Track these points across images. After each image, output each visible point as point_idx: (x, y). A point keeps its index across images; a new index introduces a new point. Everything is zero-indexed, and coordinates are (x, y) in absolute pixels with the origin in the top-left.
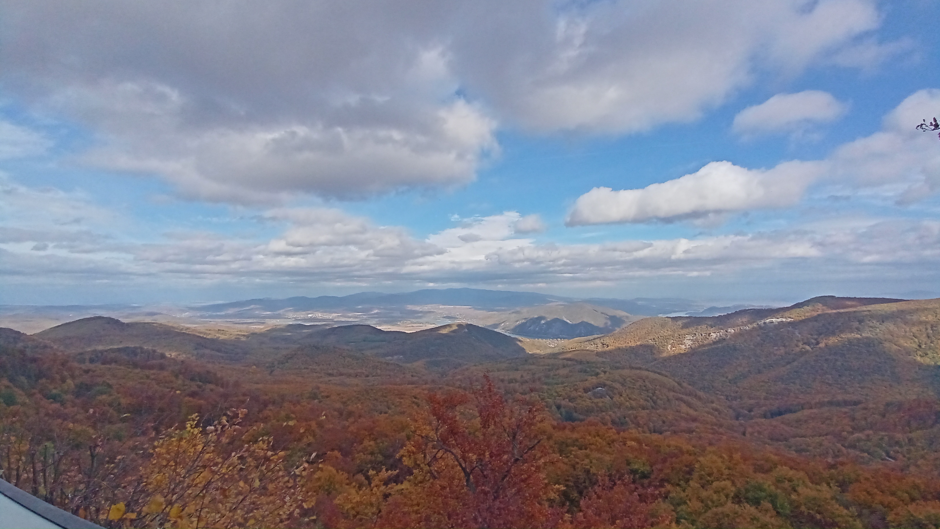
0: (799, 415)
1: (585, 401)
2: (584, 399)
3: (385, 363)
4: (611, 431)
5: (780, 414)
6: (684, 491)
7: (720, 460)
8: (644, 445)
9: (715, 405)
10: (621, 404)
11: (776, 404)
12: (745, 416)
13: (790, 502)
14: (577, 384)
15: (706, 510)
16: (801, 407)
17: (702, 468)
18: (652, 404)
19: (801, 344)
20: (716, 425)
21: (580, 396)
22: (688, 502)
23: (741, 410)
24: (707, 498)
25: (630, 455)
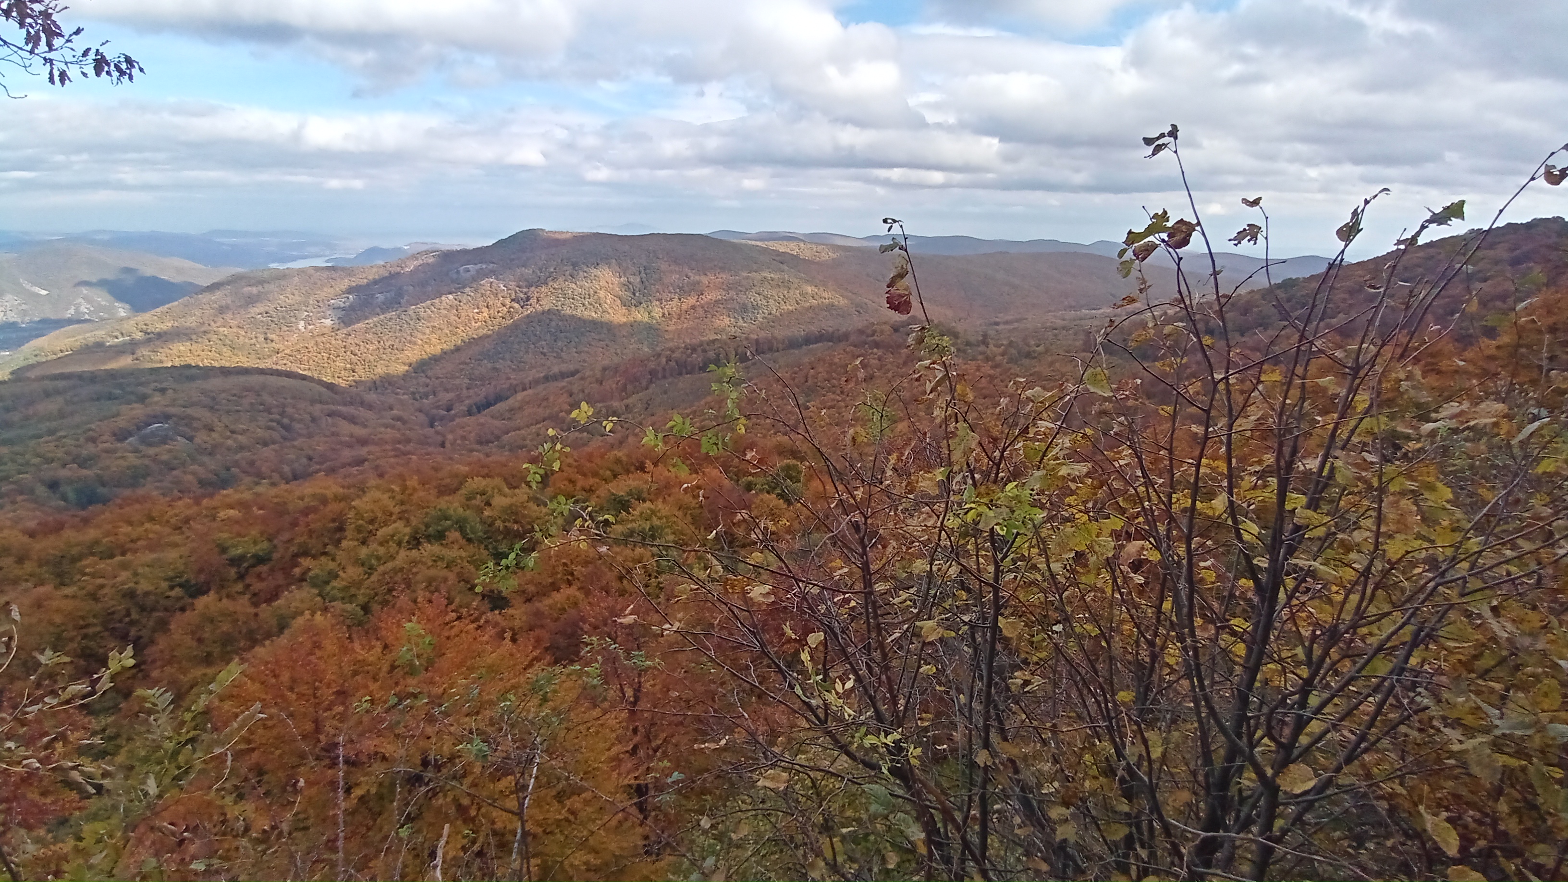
0: (511, 401)
1: (121, 458)
2: (119, 454)
5: (488, 405)
6: (333, 560)
7: (386, 496)
8: (255, 509)
9: (395, 412)
10: (215, 447)
11: (482, 393)
12: (442, 419)
13: (482, 522)
14: (93, 426)
15: (370, 574)
16: (514, 390)
17: (359, 515)
18: (284, 432)
19: (508, 301)
20: (399, 443)
21: (107, 451)
22: (341, 573)
23: (434, 411)
24: (370, 556)
25: (225, 535)
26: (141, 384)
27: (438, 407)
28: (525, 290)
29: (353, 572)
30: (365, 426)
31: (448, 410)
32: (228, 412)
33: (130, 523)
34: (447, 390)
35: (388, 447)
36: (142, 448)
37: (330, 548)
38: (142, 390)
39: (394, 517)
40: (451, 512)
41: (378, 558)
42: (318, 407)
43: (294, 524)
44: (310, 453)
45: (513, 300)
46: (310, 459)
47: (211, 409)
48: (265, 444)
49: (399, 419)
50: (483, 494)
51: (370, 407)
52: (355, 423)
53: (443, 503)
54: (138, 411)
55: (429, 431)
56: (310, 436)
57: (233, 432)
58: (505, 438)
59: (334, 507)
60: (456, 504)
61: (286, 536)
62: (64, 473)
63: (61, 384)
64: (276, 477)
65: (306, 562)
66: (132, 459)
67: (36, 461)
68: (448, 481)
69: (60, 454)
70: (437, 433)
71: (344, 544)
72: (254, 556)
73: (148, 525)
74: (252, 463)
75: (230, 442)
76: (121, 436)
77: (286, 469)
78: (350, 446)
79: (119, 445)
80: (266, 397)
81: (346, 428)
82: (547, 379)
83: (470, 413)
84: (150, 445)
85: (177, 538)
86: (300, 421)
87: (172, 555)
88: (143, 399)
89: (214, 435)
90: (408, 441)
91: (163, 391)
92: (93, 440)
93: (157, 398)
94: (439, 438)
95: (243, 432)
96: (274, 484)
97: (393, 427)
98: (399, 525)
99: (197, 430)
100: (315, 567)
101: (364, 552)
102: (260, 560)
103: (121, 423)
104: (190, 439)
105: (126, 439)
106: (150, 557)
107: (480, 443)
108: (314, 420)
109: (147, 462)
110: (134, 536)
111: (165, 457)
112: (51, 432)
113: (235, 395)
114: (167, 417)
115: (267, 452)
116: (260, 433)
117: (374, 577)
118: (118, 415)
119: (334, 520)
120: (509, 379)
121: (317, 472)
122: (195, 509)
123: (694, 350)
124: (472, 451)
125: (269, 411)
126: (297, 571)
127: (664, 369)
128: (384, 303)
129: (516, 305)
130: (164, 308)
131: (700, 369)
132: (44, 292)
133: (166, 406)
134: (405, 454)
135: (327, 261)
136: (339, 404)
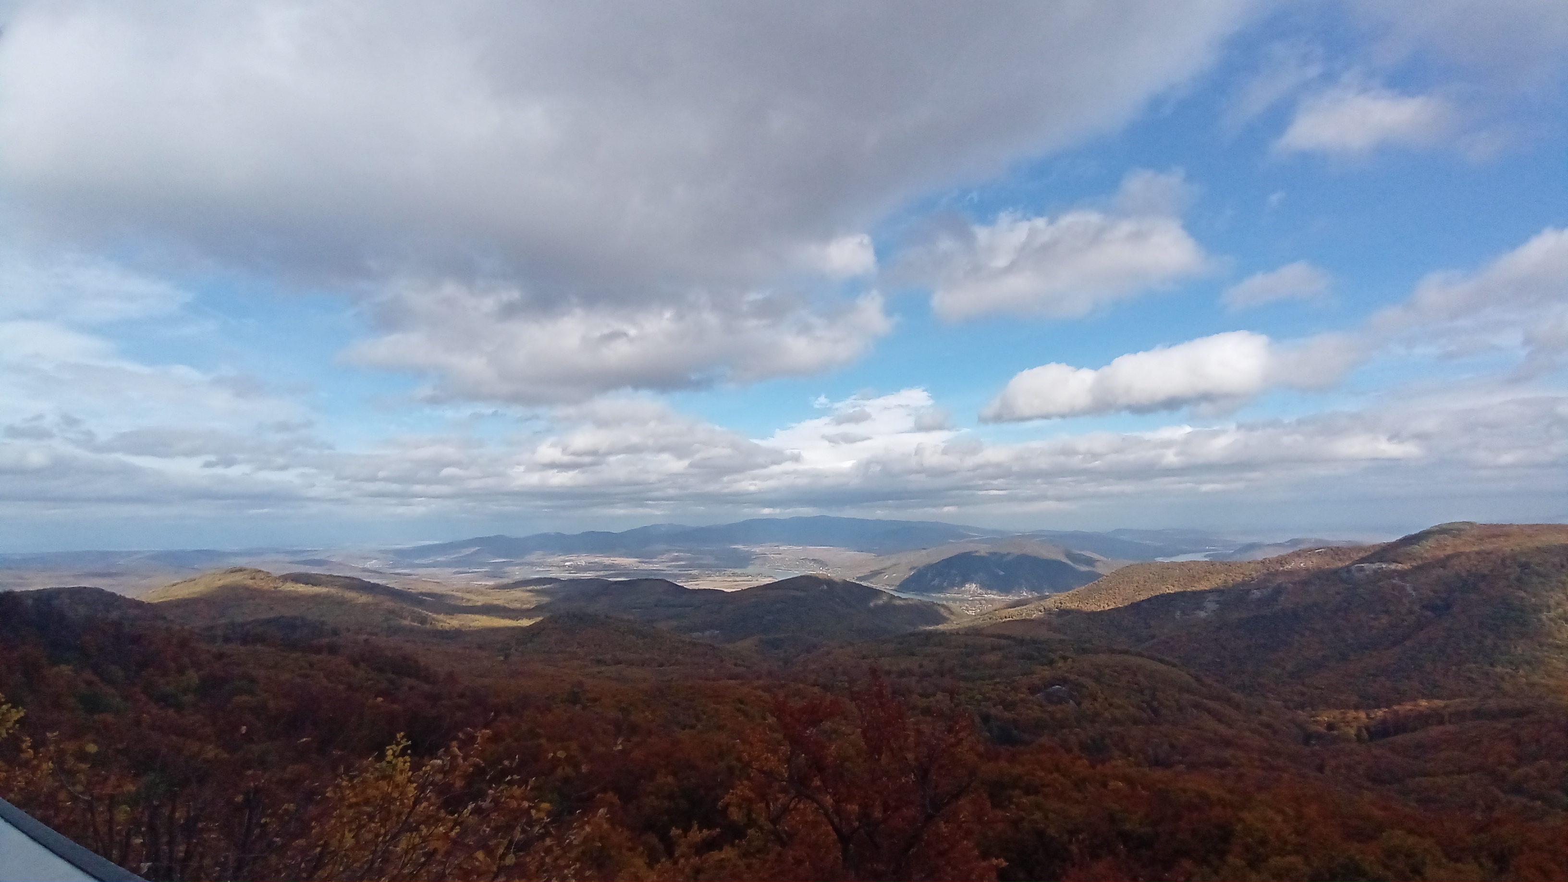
1: (1030, 708)
2: (1030, 705)
3: (690, 643)
4: (1079, 762)
5: (1387, 734)
7: (1279, 818)
10: (1095, 715)
11: (1375, 717)
12: (1320, 737)
14: (1017, 679)
16: (1424, 721)
17: (1248, 830)
18: (1151, 714)
19: (1416, 608)
20: (1268, 753)
21: (1022, 700)
23: (1312, 726)
25: (1115, 807)
26: (1051, 651)
27: (1316, 723)
28: (1443, 596)
32: (1109, 685)
33: (1044, 769)
34: (1328, 705)
35: (1255, 756)
36: (1045, 703)
37: (1213, 858)
38: (1052, 656)
43: (1178, 817)
44: (1174, 741)
45: (1423, 607)
47: (1097, 680)
48: (1136, 723)
52: (1221, 721)
53: (1353, 850)
54: (1047, 672)
55: (1305, 749)
56: (1175, 724)
57: (1111, 705)
58: (1411, 782)
59: (1220, 812)
60: (1372, 858)
61: (1169, 827)
62: (993, 711)
63: (1003, 642)
66: (1037, 712)
67: (979, 697)
68: (1357, 822)
69: (993, 695)
70: (1314, 753)
72: (1140, 837)
74: (1122, 738)
75: (1107, 714)
76: (1033, 690)
77: (1151, 752)
78: (1213, 744)
79: (1031, 698)
80: (1141, 678)
83: (1357, 738)
84: (1051, 703)
86: (1168, 707)
87: (1074, 810)
88: (1051, 662)
89: (1097, 705)
90: (1279, 754)
91: (1065, 658)
92: (1015, 689)
93: (1060, 664)
94: (1316, 761)
95: (1119, 707)
99: (1084, 697)
102: (1144, 843)
103: (1036, 679)
104: (1079, 704)
105: (1036, 693)
106: (1057, 805)
109: (1047, 716)
110: (1045, 781)
111: (1059, 715)
112: (992, 677)
113: (1115, 671)
114: (1064, 681)
115: (1136, 731)
116: (1133, 711)
118: (1033, 673)
119: (1219, 827)
121: (1179, 763)
122: (1091, 771)
125: (1141, 692)
129: (1429, 614)
130: (1073, 591)
132: (1002, 573)
133: (1067, 672)
134: (1273, 767)
135: (1205, 556)
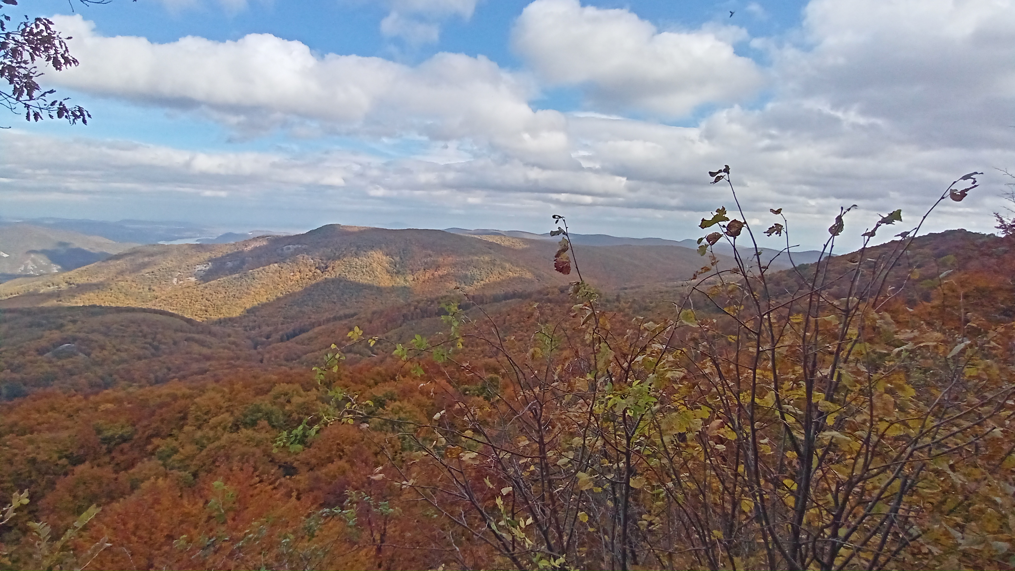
0: (310, 333)
1: (40, 366)
2: (38, 364)
5: (294, 335)
6: (176, 440)
7: (220, 395)
8: (125, 403)
9: (232, 339)
10: (104, 360)
11: (290, 328)
12: (262, 344)
13: (284, 414)
14: (25, 344)
15: (201, 450)
16: (313, 325)
17: (199, 408)
18: (153, 351)
19: (313, 269)
20: (232, 359)
21: (31, 362)
22: (181, 450)
23: (259, 339)
24: (202, 437)
25: (101, 422)
26: (60, 317)
27: (261, 336)
28: (325, 262)
29: (190, 449)
30: (210, 348)
31: (268, 337)
32: (117, 337)
33: (39, 411)
34: (268, 325)
35: (224, 362)
36: (54, 359)
37: (175, 432)
38: (61, 321)
39: (223, 410)
40: (263, 407)
41: (209, 439)
42: (180, 334)
43: (153, 414)
44: (170, 365)
45: (317, 268)
46: (169, 369)
47: (106, 335)
48: (140, 358)
49: (234, 343)
50: (286, 394)
51: (214, 335)
52: (204, 346)
53: (258, 400)
54: (56, 335)
55: (253, 352)
56: (171, 353)
57: (118, 350)
58: (304, 357)
59: (182, 402)
60: (266, 402)
61: (145, 423)
64: (144, 381)
65: (156, 441)
66: (47, 368)
68: (263, 385)
70: (259, 353)
71: (186, 428)
72: (121, 437)
73: (50, 414)
74: (128, 371)
75: (115, 357)
76: (41, 352)
77: (152, 376)
78: (198, 361)
79: (40, 357)
80: (145, 328)
81: (196, 348)
82: (335, 319)
83: (282, 340)
84: (60, 358)
85: (69, 423)
86: (165, 344)
87: (64, 434)
88: (60, 327)
89: (105, 352)
90: (238, 358)
91: (74, 322)
92: (23, 354)
93: (70, 326)
94: (260, 357)
95: (126, 350)
96: (141, 387)
97: (229, 349)
98: (226, 415)
99: (93, 349)
100: (163, 445)
101: (199, 434)
102: (124, 439)
103: (43, 343)
104: (88, 355)
105: (44, 353)
106: (47, 435)
107: (287, 360)
108: (175, 343)
109: (56, 369)
110: (40, 420)
111: (69, 367)
113: (122, 326)
114: (74, 339)
115: (141, 364)
116: (137, 351)
117: (204, 453)
118: (41, 337)
119: (180, 413)
120: (310, 318)
121: (174, 377)
122: (84, 402)
123: (432, 302)
124: (280, 365)
125: (145, 336)
126: (150, 448)
127: (413, 314)
128: (231, 268)
129: (318, 271)
130: (84, 268)
131: (436, 314)
132: (5, 255)
133: (76, 332)
134: (234, 366)
135: (197, 241)
136: (193, 333)
